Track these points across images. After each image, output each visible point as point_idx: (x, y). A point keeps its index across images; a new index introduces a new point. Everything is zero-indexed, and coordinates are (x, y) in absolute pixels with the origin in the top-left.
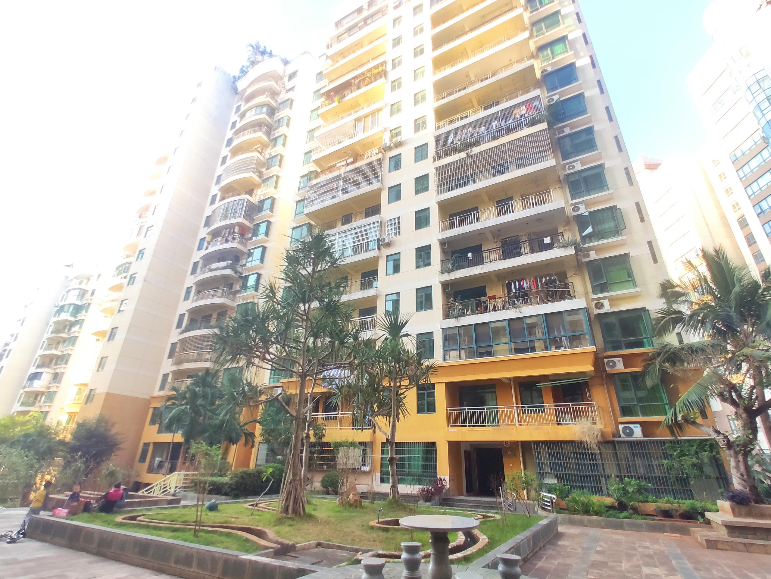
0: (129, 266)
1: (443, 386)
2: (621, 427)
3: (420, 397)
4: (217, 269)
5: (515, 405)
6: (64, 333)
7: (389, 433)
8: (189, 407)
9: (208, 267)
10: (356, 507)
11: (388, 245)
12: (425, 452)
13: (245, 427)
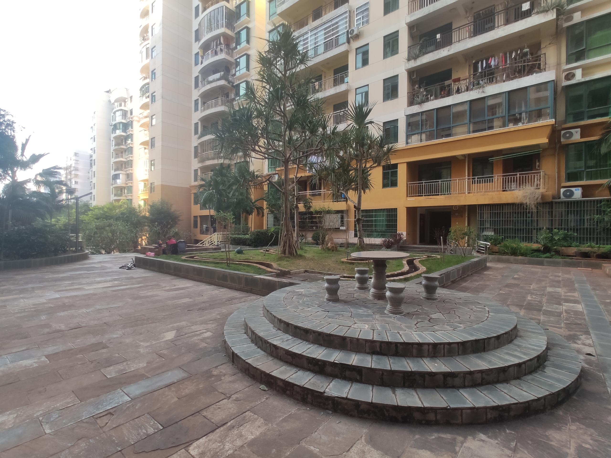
0: (148, 87)
1: (405, 165)
2: (562, 190)
3: (385, 176)
4: (214, 81)
5: (466, 177)
6: (123, 145)
7: (356, 201)
8: (214, 191)
9: (206, 80)
10: (333, 251)
11: (357, 37)
12: (388, 216)
13: (256, 203)
